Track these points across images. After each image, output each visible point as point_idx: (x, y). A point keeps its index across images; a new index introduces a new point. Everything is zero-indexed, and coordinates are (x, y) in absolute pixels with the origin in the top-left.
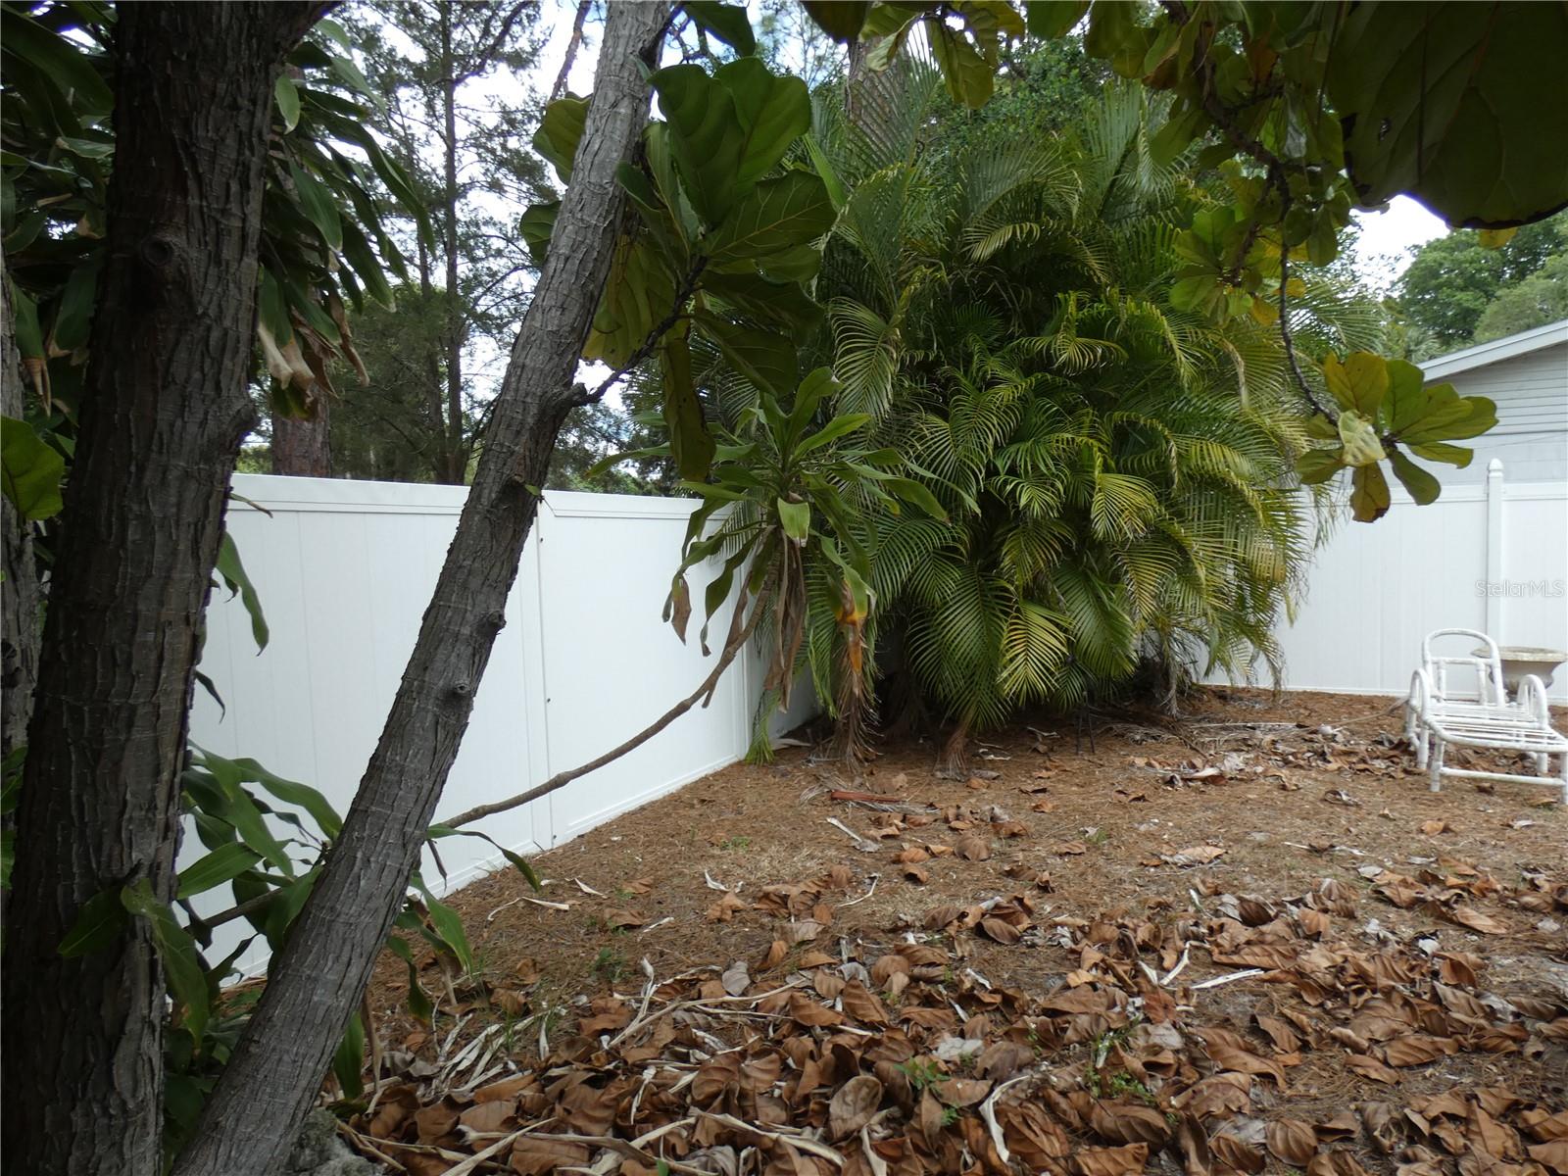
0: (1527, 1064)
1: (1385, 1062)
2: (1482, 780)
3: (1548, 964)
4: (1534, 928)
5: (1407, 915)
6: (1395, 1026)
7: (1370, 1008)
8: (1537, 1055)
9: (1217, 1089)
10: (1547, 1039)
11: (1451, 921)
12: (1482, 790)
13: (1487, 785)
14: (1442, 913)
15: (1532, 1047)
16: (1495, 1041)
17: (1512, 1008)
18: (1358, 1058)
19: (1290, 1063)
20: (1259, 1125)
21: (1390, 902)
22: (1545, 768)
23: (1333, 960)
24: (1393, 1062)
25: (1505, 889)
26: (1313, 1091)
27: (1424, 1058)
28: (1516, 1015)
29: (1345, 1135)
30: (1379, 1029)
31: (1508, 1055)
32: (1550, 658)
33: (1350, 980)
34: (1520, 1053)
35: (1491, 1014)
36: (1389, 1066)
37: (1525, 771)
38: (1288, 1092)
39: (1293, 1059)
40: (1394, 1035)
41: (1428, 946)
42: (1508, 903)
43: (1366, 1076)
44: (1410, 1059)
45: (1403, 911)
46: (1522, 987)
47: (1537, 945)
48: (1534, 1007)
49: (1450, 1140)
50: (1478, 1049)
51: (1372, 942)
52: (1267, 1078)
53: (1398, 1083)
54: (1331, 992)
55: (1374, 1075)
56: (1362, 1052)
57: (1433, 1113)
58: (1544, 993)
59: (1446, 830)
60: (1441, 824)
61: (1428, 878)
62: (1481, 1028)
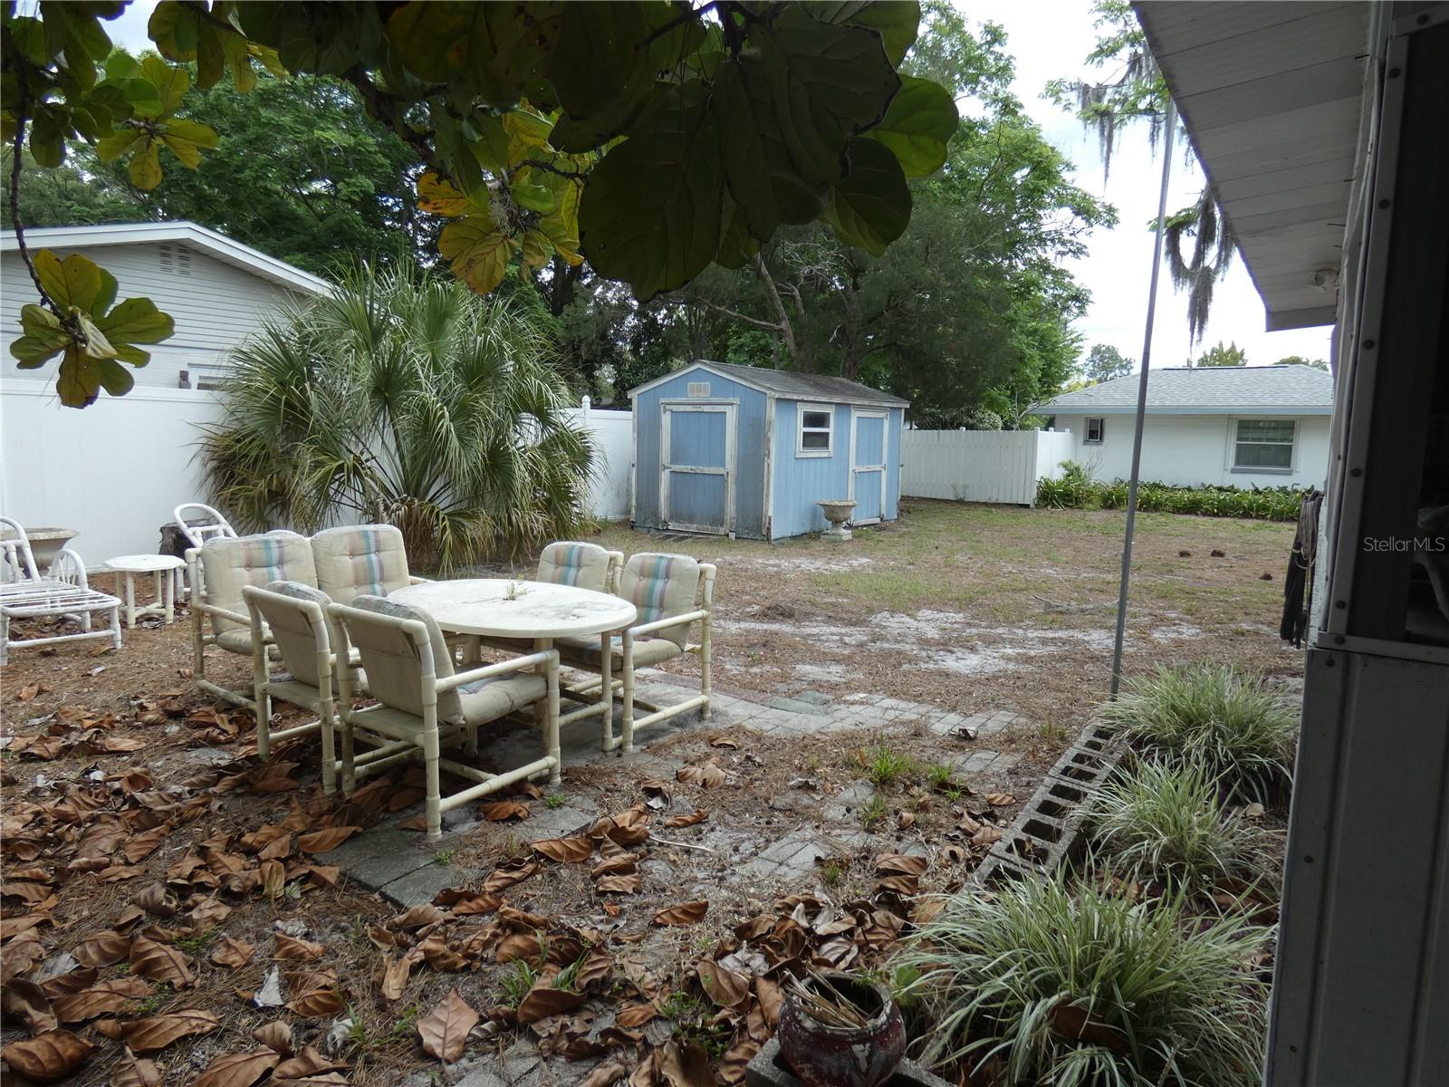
0: (217, 816)
1: (128, 863)
2: (40, 646)
3: (186, 754)
4: (164, 734)
5: (60, 764)
6: (118, 837)
7: (91, 835)
8: (220, 808)
9: (15, 953)
10: (220, 796)
11: (101, 753)
12: (46, 654)
13: (49, 649)
14: (91, 750)
15: (215, 805)
16: (192, 812)
17: (187, 788)
18: (106, 872)
19: (51, 906)
20: (66, 957)
21: (41, 759)
22: (89, 625)
23: (24, 820)
24: (133, 860)
25: (124, 717)
26: (85, 913)
27: (153, 846)
28: (190, 792)
29: (137, 921)
30: (107, 844)
31: (202, 817)
32: (62, 535)
33: (53, 826)
34: (208, 813)
35: (178, 797)
36: (131, 865)
37: (70, 631)
38: (67, 926)
39: (52, 901)
40: (119, 845)
41: (98, 775)
42: (133, 725)
43: (121, 880)
44: (143, 852)
45: (55, 762)
46: (181, 774)
47: (172, 745)
48: (202, 781)
49: (210, 880)
50: (182, 823)
51: (48, 794)
52: (43, 926)
53: (147, 871)
54: (44, 842)
55: (127, 876)
56: (107, 866)
57: (188, 871)
58: (199, 771)
59: (40, 692)
60: (36, 688)
61: (58, 730)
62: (178, 809)
